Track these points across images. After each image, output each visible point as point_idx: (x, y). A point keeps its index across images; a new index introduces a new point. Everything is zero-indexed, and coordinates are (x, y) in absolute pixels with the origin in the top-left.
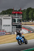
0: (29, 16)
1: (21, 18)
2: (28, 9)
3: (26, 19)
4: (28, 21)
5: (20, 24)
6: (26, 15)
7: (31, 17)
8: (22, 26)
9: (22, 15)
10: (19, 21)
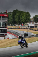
0: (15, 19)
1: (6, 21)
2: (14, 11)
3: (12, 23)
4: (14, 25)
5: (6, 28)
6: (12, 18)
7: (17, 20)
8: (8, 30)
9: (7, 18)
10: (4, 25)
